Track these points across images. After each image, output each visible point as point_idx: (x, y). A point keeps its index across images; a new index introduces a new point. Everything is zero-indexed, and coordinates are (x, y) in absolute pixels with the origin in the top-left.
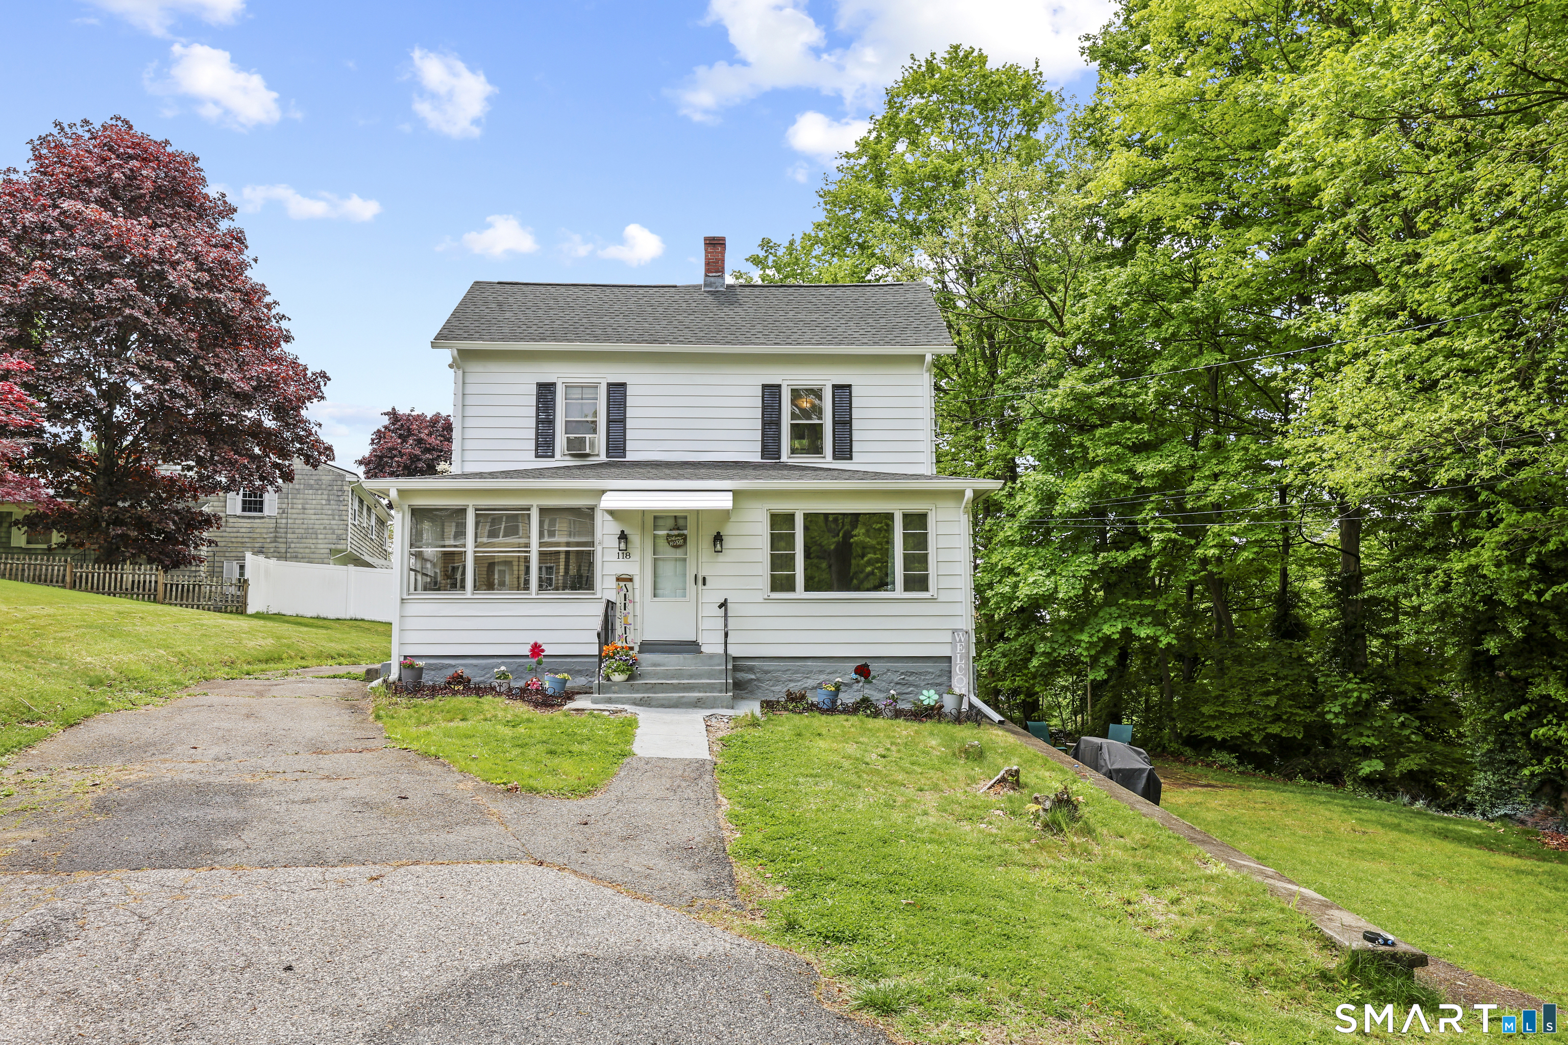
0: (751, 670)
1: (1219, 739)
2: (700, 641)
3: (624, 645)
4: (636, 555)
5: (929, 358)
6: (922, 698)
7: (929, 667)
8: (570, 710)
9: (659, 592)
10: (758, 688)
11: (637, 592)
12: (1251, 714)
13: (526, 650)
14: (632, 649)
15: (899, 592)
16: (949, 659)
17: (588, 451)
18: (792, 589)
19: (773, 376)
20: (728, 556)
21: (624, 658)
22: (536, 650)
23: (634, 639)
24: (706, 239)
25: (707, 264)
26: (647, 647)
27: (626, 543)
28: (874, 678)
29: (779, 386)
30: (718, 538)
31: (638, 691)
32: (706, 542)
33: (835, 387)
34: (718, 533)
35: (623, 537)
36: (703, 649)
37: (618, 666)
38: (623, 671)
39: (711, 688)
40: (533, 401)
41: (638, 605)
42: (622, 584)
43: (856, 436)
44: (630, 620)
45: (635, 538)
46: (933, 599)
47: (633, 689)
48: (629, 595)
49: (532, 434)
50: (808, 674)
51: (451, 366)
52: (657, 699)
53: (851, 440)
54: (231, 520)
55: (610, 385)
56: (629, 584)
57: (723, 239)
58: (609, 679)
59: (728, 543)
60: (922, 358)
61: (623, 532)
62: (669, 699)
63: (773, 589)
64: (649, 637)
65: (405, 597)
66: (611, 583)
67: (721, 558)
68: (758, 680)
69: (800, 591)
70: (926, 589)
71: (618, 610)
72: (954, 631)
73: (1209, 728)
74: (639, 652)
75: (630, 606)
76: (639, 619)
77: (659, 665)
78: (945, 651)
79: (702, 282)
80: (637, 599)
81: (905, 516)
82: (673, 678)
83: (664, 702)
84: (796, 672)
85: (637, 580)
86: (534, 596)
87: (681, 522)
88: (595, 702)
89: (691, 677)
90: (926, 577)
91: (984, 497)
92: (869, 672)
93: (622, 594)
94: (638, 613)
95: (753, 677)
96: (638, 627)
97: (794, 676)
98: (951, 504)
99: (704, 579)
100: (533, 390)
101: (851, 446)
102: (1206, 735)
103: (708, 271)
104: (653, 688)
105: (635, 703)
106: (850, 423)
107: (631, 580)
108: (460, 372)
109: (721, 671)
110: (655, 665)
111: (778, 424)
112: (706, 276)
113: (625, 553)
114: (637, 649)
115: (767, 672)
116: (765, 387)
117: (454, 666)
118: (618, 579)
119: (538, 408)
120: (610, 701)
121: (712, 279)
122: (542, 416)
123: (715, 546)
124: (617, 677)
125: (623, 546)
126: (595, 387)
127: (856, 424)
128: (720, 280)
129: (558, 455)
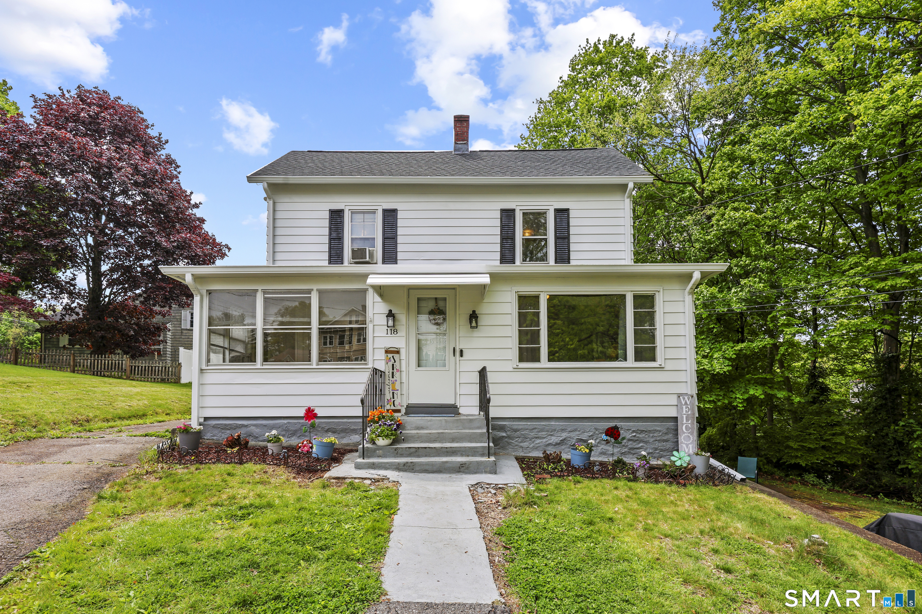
0: (502, 428)
1: (804, 465)
2: (458, 404)
3: (393, 408)
4: (402, 332)
5: (631, 185)
6: (673, 458)
7: (657, 426)
8: (330, 478)
9: (423, 363)
10: (509, 444)
11: (404, 363)
12: (823, 447)
13: (301, 412)
14: (399, 411)
15: (631, 362)
16: (675, 419)
17: (368, 259)
18: (538, 360)
19: (509, 202)
20: (482, 331)
21: (389, 422)
22: (310, 414)
23: (402, 402)
24: (455, 117)
25: (456, 135)
26: (412, 409)
27: (394, 321)
28: (624, 438)
29: (513, 210)
30: (474, 317)
31: (402, 456)
32: (463, 319)
33: (557, 211)
34: (474, 312)
35: (390, 314)
36: (461, 411)
37: (382, 432)
38: (387, 436)
39: (473, 452)
40: (326, 223)
41: (404, 374)
42: (390, 355)
43: (572, 247)
44: (397, 386)
45: (402, 317)
46: (661, 368)
47: (398, 453)
48: (397, 365)
49: (326, 248)
50: (552, 432)
51: (265, 199)
52: (421, 464)
53: (569, 251)
54: (184, 332)
55: (385, 211)
56: (396, 356)
57: (468, 117)
58: (374, 443)
59: (483, 320)
60: (623, 187)
61: (390, 311)
62: (432, 464)
63: (521, 360)
64: (416, 400)
65: (204, 367)
66: (381, 355)
67: (476, 333)
68: (508, 437)
69: (544, 362)
70: (654, 359)
71: (387, 378)
72: (679, 395)
73: (797, 457)
74: (407, 413)
75: (397, 375)
76: (405, 386)
77: (422, 428)
78: (672, 413)
79: (452, 149)
80: (404, 368)
81: (636, 297)
82: (434, 441)
83: (427, 468)
84: (542, 430)
85: (403, 352)
86: (314, 366)
87: (441, 304)
88: (358, 467)
89: (453, 440)
90: (654, 349)
91: (709, 277)
92: (619, 435)
93: (390, 364)
94: (404, 380)
95: (504, 434)
96: (404, 392)
97: (540, 434)
98: (676, 286)
99: (461, 352)
100: (327, 215)
101: (569, 255)
102: (793, 461)
103: (457, 140)
104: (416, 452)
105: (399, 468)
106: (568, 238)
107: (398, 352)
108: (271, 202)
109: (482, 434)
110: (418, 428)
111: (513, 239)
112: (456, 143)
113: (393, 329)
114: (403, 411)
115: (516, 431)
116: (503, 211)
117: (246, 426)
118: (387, 352)
119: (330, 229)
120: (373, 466)
121: (460, 146)
122: (334, 235)
123: (471, 322)
124: (381, 442)
125: (391, 323)
126: (374, 212)
127: (572, 239)
128: (466, 146)
129: (346, 263)
